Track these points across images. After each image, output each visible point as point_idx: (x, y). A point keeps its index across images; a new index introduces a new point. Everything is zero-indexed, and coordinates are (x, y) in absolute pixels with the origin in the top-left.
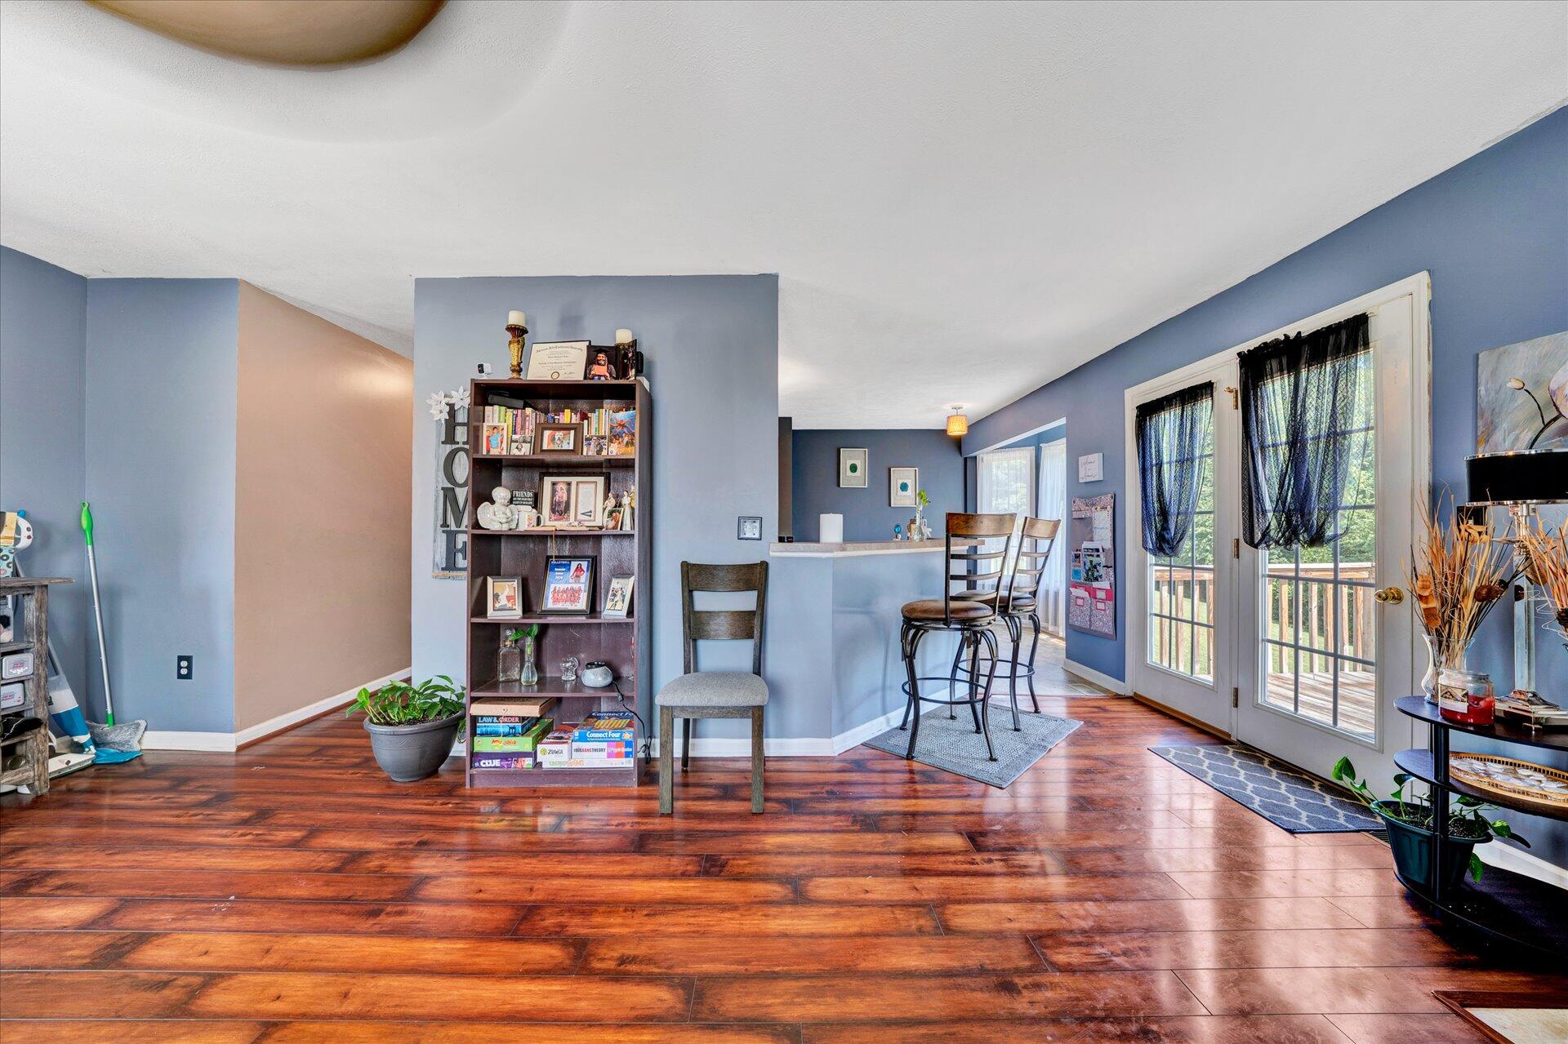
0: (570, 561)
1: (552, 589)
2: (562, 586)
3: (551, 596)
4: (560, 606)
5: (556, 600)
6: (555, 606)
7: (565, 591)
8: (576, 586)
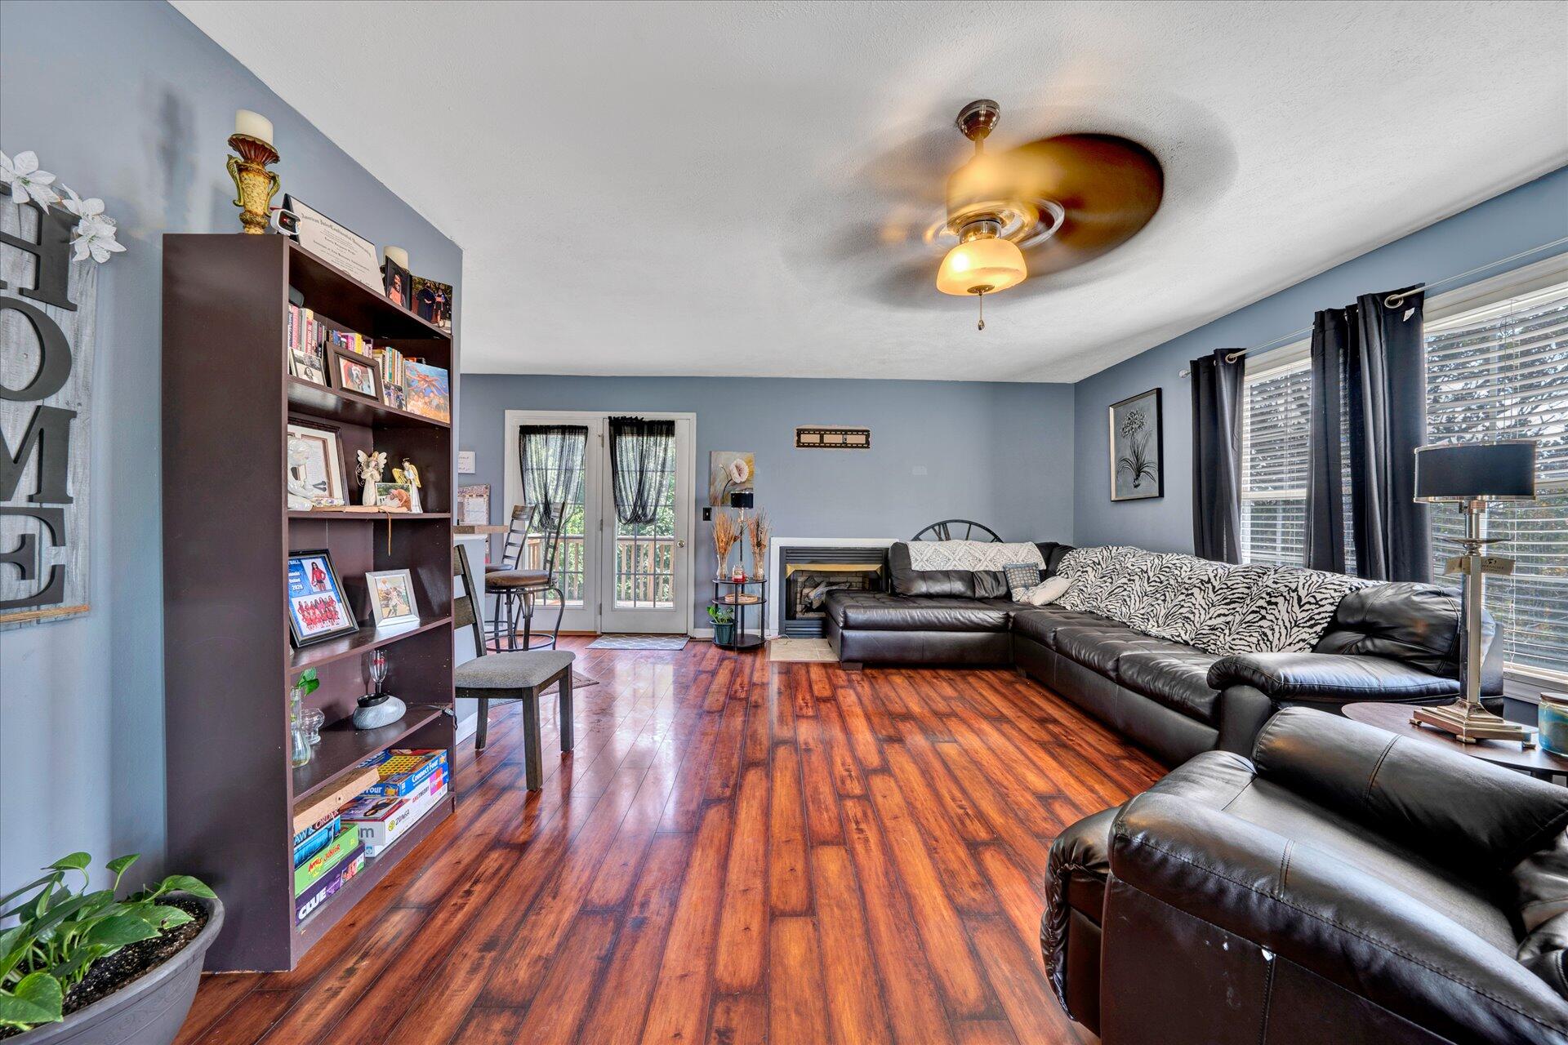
0: (299, 560)
1: (296, 607)
2: (309, 600)
3: (300, 617)
4: (319, 629)
5: (311, 622)
6: (313, 632)
7: (315, 606)
8: (325, 596)
